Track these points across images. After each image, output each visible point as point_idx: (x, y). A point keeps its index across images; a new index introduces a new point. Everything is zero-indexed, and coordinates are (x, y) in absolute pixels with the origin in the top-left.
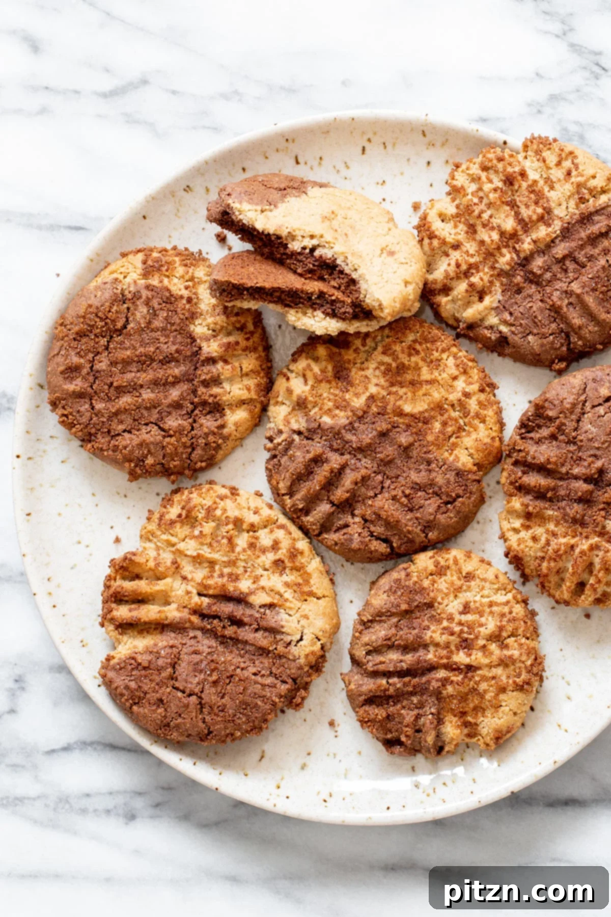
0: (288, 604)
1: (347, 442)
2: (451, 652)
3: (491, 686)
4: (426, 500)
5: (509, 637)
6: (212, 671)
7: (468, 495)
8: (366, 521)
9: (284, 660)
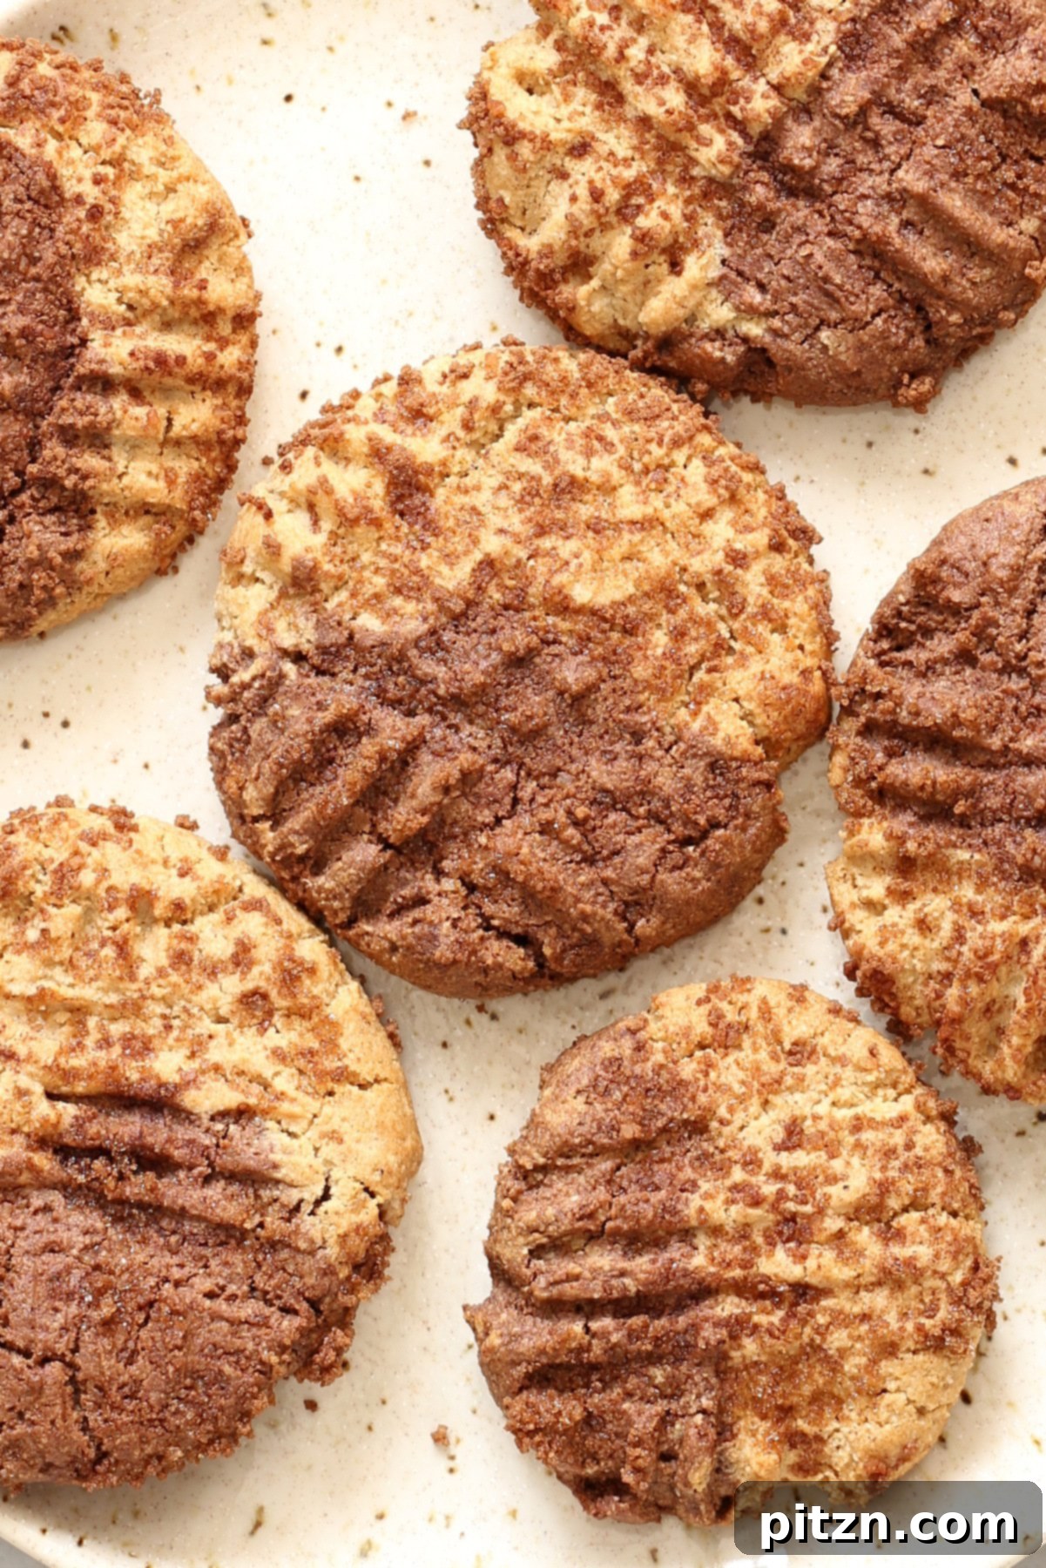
0: (285, 1107)
1: (423, 682)
2: (755, 1249)
3: (860, 1338)
4: (629, 833)
5: (905, 1210)
6: (99, 1293)
7: (740, 820)
8: (471, 888)
9: (285, 1254)
